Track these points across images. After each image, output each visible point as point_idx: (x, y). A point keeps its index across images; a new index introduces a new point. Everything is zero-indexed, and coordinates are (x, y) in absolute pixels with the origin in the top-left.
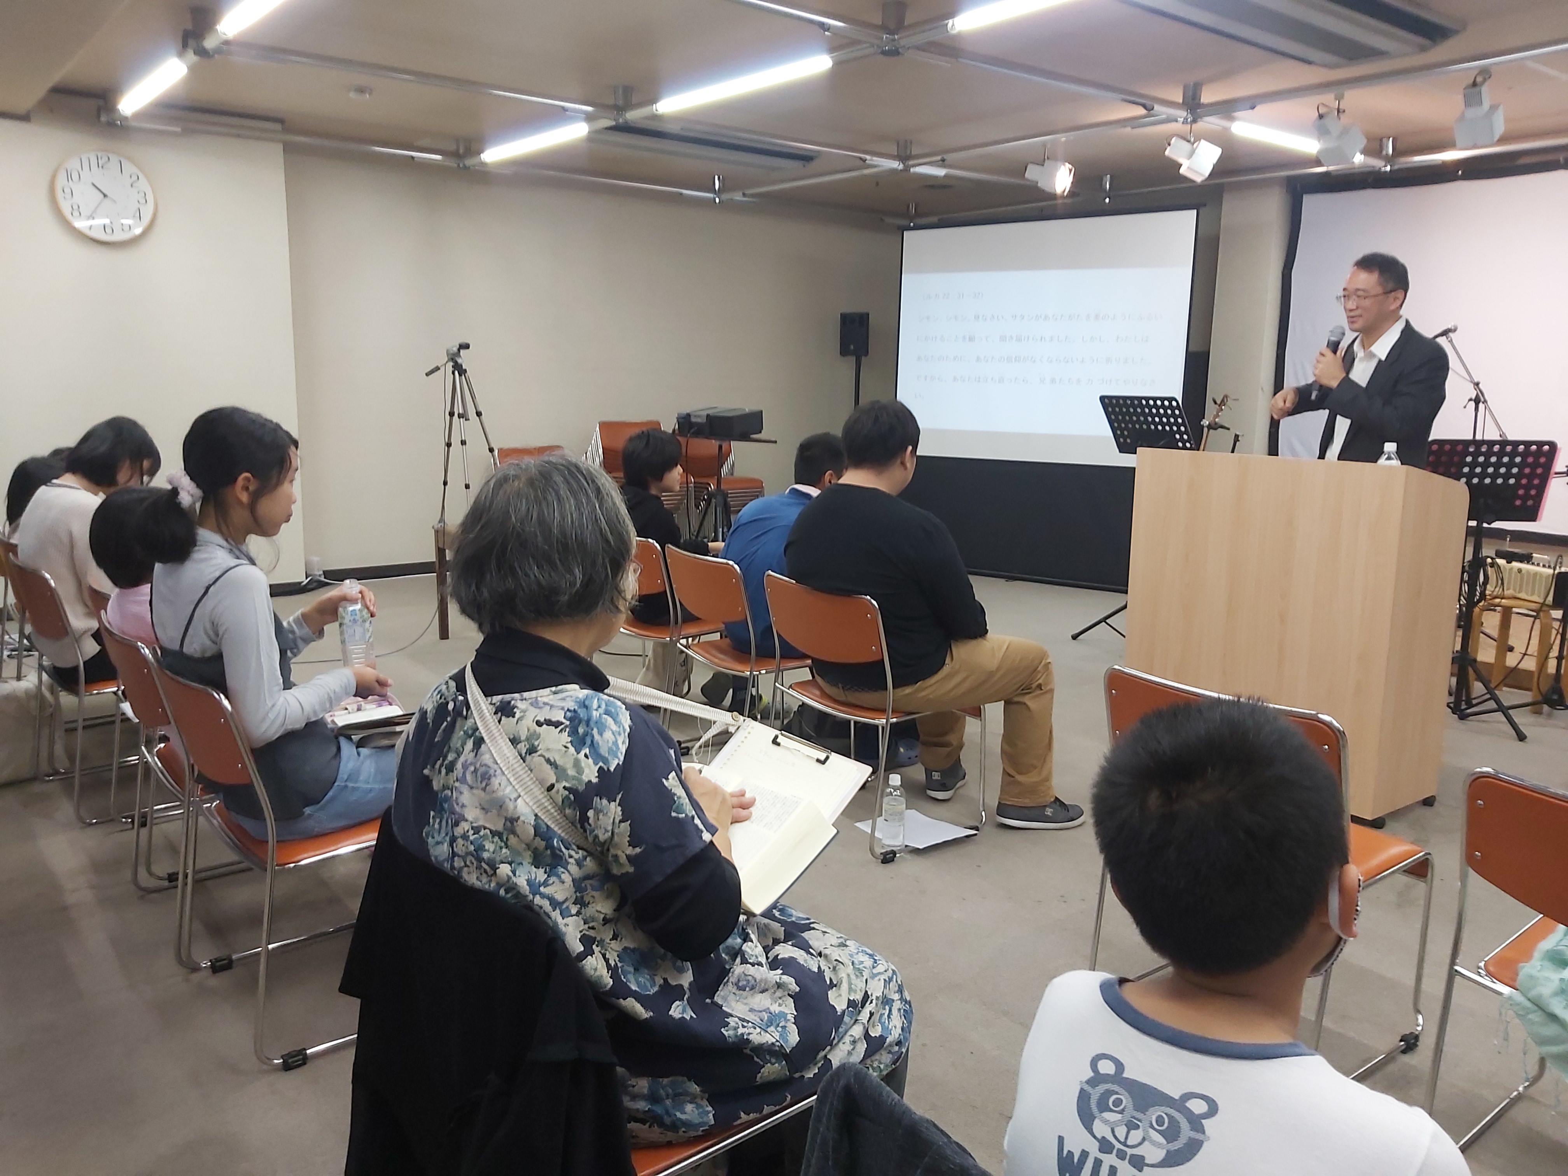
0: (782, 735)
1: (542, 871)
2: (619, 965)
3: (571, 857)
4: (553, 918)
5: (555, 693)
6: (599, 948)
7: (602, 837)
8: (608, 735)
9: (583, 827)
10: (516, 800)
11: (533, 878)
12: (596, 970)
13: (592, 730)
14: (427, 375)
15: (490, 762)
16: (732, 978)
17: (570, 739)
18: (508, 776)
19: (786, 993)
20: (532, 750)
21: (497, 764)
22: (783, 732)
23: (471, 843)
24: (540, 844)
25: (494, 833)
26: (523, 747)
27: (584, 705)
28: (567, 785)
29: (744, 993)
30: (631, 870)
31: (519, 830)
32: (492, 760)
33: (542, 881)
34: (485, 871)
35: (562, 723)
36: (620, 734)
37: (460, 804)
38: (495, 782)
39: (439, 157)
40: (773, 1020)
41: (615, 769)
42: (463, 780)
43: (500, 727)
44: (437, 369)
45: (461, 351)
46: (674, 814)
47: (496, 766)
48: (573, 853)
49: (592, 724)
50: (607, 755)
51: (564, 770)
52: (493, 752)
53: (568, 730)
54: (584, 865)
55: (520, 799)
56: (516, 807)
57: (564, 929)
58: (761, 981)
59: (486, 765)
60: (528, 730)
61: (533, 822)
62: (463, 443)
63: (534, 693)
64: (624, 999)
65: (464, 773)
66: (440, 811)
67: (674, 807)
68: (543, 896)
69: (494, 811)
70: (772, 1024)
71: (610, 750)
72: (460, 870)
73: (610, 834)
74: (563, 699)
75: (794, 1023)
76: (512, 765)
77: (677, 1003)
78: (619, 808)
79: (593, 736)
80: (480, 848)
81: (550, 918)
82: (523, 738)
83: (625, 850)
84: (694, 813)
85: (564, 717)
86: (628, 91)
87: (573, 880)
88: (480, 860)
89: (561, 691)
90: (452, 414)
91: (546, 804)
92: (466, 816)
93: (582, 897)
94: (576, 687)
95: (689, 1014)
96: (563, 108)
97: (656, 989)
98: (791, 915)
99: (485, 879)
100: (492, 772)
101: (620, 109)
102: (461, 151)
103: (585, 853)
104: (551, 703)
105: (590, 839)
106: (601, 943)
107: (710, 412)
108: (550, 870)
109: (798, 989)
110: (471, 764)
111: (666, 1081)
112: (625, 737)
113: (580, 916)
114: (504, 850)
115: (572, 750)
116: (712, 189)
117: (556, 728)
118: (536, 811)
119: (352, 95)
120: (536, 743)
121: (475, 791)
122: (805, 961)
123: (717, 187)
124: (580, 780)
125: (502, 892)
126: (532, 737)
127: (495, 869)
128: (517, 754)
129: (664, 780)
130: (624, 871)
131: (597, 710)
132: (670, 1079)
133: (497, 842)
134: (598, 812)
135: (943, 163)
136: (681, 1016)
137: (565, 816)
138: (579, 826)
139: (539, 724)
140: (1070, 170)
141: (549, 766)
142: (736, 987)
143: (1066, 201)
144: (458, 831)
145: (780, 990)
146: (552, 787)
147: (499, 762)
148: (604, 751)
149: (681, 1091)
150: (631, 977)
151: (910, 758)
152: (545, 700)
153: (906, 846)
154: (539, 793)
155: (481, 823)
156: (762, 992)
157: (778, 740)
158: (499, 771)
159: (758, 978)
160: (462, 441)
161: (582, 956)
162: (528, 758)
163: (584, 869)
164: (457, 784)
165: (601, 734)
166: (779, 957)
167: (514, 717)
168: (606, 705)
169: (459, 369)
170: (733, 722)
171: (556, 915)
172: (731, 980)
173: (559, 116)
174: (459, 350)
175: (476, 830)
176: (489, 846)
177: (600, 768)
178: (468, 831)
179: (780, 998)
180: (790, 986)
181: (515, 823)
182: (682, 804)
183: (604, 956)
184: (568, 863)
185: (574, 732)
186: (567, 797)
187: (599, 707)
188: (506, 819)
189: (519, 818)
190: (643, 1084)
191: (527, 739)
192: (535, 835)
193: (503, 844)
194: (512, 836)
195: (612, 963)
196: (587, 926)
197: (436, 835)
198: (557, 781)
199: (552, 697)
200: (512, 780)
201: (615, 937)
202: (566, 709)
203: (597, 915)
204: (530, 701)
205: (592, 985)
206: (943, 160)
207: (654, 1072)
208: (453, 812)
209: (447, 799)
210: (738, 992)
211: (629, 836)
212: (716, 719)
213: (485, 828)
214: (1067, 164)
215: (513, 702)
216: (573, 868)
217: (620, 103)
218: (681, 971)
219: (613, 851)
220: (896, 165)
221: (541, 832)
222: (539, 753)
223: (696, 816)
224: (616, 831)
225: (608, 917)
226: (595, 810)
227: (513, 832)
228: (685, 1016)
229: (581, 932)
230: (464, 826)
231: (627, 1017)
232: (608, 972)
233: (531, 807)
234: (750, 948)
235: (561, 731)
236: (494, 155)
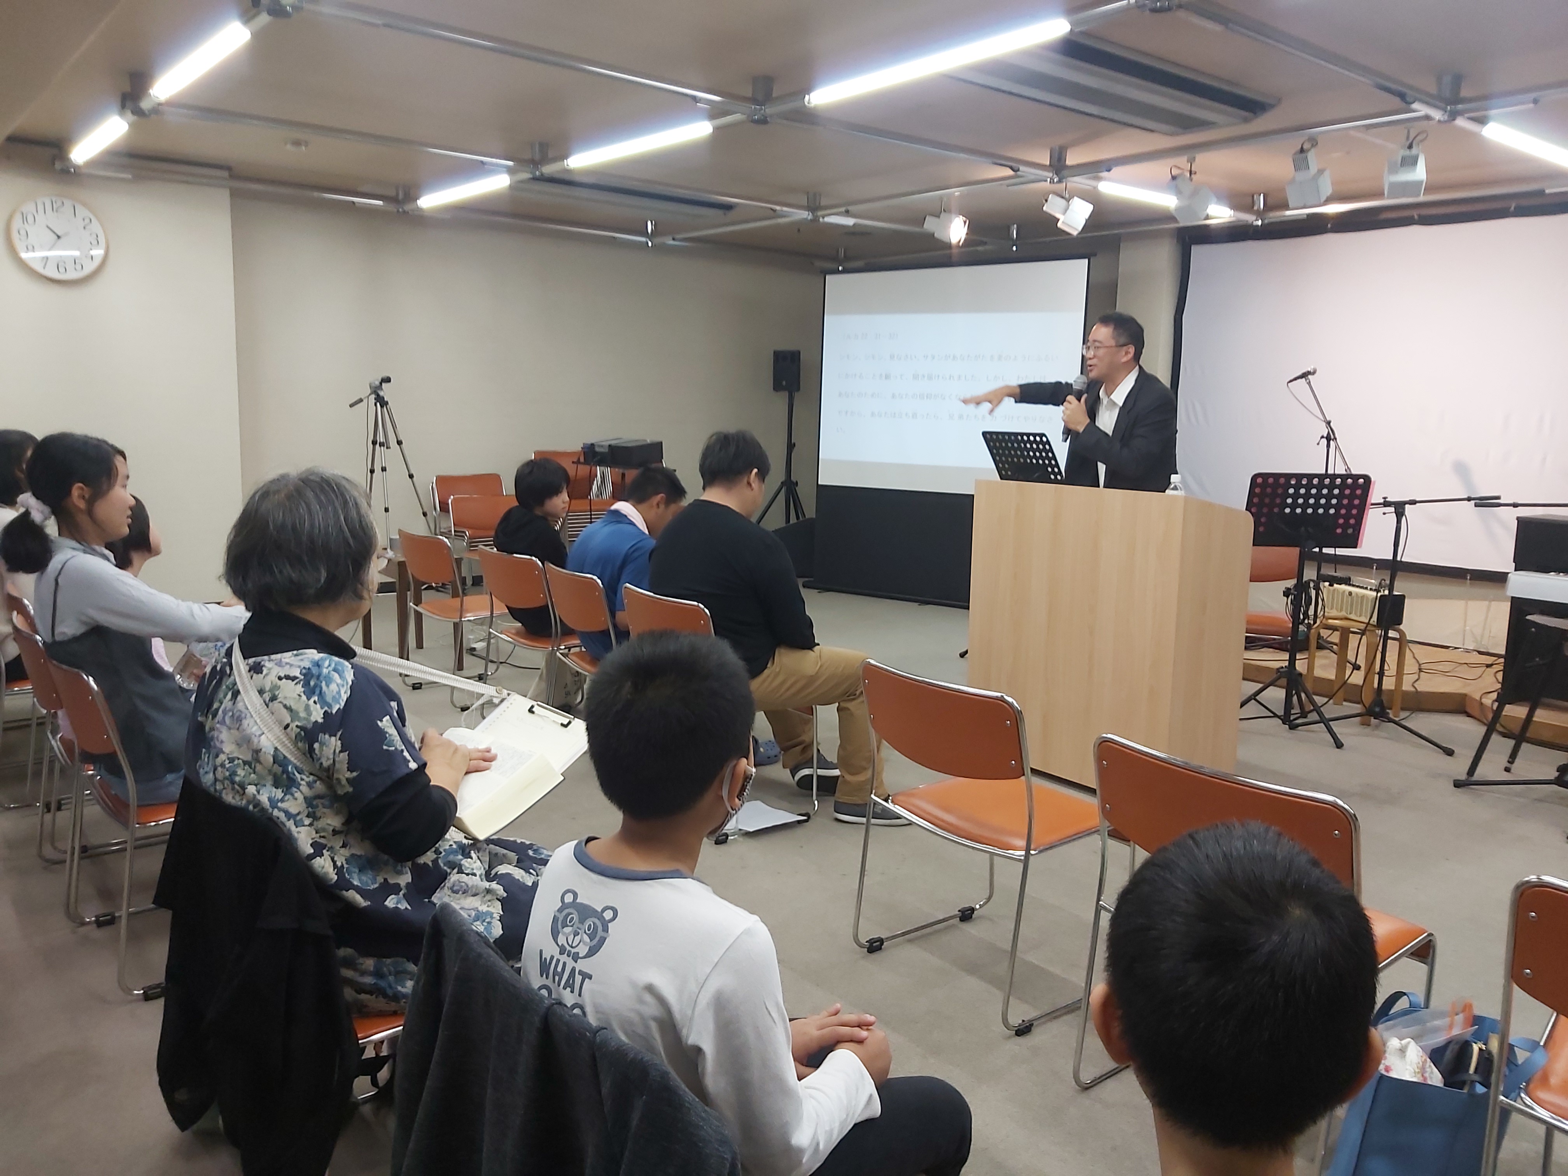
1: (280, 790)
2: (346, 866)
3: (302, 779)
4: (288, 827)
5: (296, 655)
6: (329, 853)
7: (326, 764)
8: (333, 687)
9: (311, 757)
10: (260, 736)
11: (273, 796)
12: (323, 867)
13: (321, 682)
14: (351, 406)
15: (243, 710)
16: (448, 883)
17: (303, 690)
18: (256, 719)
19: (495, 898)
20: (273, 698)
21: (248, 709)
23: (227, 770)
24: (278, 769)
25: (245, 763)
26: (267, 696)
27: (318, 664)
28: (299, 724)
29: (458, 895)
30: (351, 789)
31: (262, 759)
32: (244, 707)
33: (280, 798)
34: (238, 792)
35: (297, 678)
36: (343, 686)
37: (220, 740)
38: (245, 723)
39: (380, 203)
40: (480, 916)
41: (336, 712)
42: (223, 722)
43: (252, 681)
44: (361, 400)
45: (383, 384)
46: (385, 747)
47: (246, 711)
48: (304, 777)
49: (321, 678)
50: (331, 702)
51: (298, 713)
52: (246, 700)
53: (302, 683)
54: (313, 787)
55: (263, 736)
56: (259, 741)
57: (296, 835)
58: (472, 886)
59: (241, 711)
60: (272, 683)
61: (272, 753)
62: (384, 469)
63: (279, 656)
64: (347, 891)
65: (224, 718)
66: (209, 747)
67: (385, 743)
68: (280, 809)
69: (245, 746)
70: (478, 920)
71: (334, 697)
72: (221, 793)
73: (332, 761)
74: (302, 660)
75: (500, 920)
76: (259, 710)
77: (393, 896)
78: (339, 742)
79: (321, 688)
80: (234, 773)
81: (285, 826)
82: (267, 689)
83: (344, 774)
84: (403, 747)
85: (300, 673)
86: (544, 147)
87: (305, 798)
88: (233, 782)
89: (301, 654)
90: (374, 443)
91: (284, 740)
92: (224, 749)
93: (314, 812)
94: (315, 651)
95: (404, 905)
96: (482, 162)
97: (376, 886)
98: (543, 854)
99: (238, 798)
100: (243, 715)
101: (535, 163)
102: (401, 196)
103: (315, 778)
104: (291, 663)
105: (318, 766)
106: (331, 849)
107: (613, 443)
108: (287, 789)
109: (505, 895)
110: (230, 710)
111: (389, 961)
112: (347, 688)
113: (312, 827)
114: (252, 775)
115: (304, 697)
116: (644, 233)
117: (293, 681)
118: (277, 745)
119: (289, 147)
120: (277, 693)
121: (232, 731)
122: (522, 877)
123: (649, 230)
124: (307, 720)
125: (251, 807)
126: (275, 687)
127: (244, 788)
128: (262, 701)
129: (379, 722)
130: (345, 791)
131: (327, 668)
132: (393, 959)
133: (247, 769)
134: (322, 744)
135: (847, 213)
136: (394, 906)
137: (298, 748)
138: (308, 756)
139: (280, 678)
140: (965, 222)
141: (285, 710)
142: (450, 891)
143: (963, 250)
144: (219, 761)
145: (489, 894)
146: (287, 727)
147: (249, 708)
148: (329, 699)
149: (401, 969)
150: (355, 876)
151: (769, 758)
152: (287, 660)
153: (740, 830)
154: (278, 731)
155: (235, 755)
156: (474, 895)
157: (534, 709)
158: (248, 715)
159: (470, 884)
160: (382, 468)
161: (311, 857)
162: (271, 704)
163: (313, 790)
164: (218, 725)
165: (328, 686)
166: (498, 873)
167: (262, 673)
168: (336, 665)
169: (382, 402)
170: (497, 695)
171: (290, 824)
172: (447, 885)
173: (477, 170)
174: (381, 384)
175: (231, 760)
176: (241, 772)
177: (325, 712)
178: (225, 761)
179: (489, 901)
180: (498, 892)
181: (259, 754)
182: (393, 740)
183: (333, 859)
184: (300, 785)
185: (306, 684)
186: (299, 733)
187: (329, 665)
188: (253, 750)
189: (261, 750)
190: (369, 963)
191: (270, 691)
192: (274, 762)
193: (251, 771)
194: (258, 765)
195: (339, 864)
196: (318, 835)
197: (206, 767)
198: (292, 721)
199: (293, 658)
200: (258, 721)
201: (344, 846)
202: (302, 667)
203: (327, 827)
204: (276, 661)
205: (319, 881)
206: (847, 212)
207: (379, 955)
208: (215, 747)
209: (212, 738)
210: (452, 895)
211: (348, 763)
212: (484, 693)
213: (239, 759)
214: (961, 216)
215: (262, 663)
216: (304, 788)
217: (537, 157)
218: (400, 873)
219: (335, 776)
220: (805, 215)
221: (279, 760)
222: (278, 700)
223: (405, 750)
224: (337, 759)
225: (337, 829)
226: (320, 744)
227: (258, 761)
228: (399, 906)
229: (312, 839)
230: (222, 757)
231: (350, 906)
232: (334, 870)
233: (272, 742)
234: (469, 863)
235: (296, 684)
236: (429, 201)
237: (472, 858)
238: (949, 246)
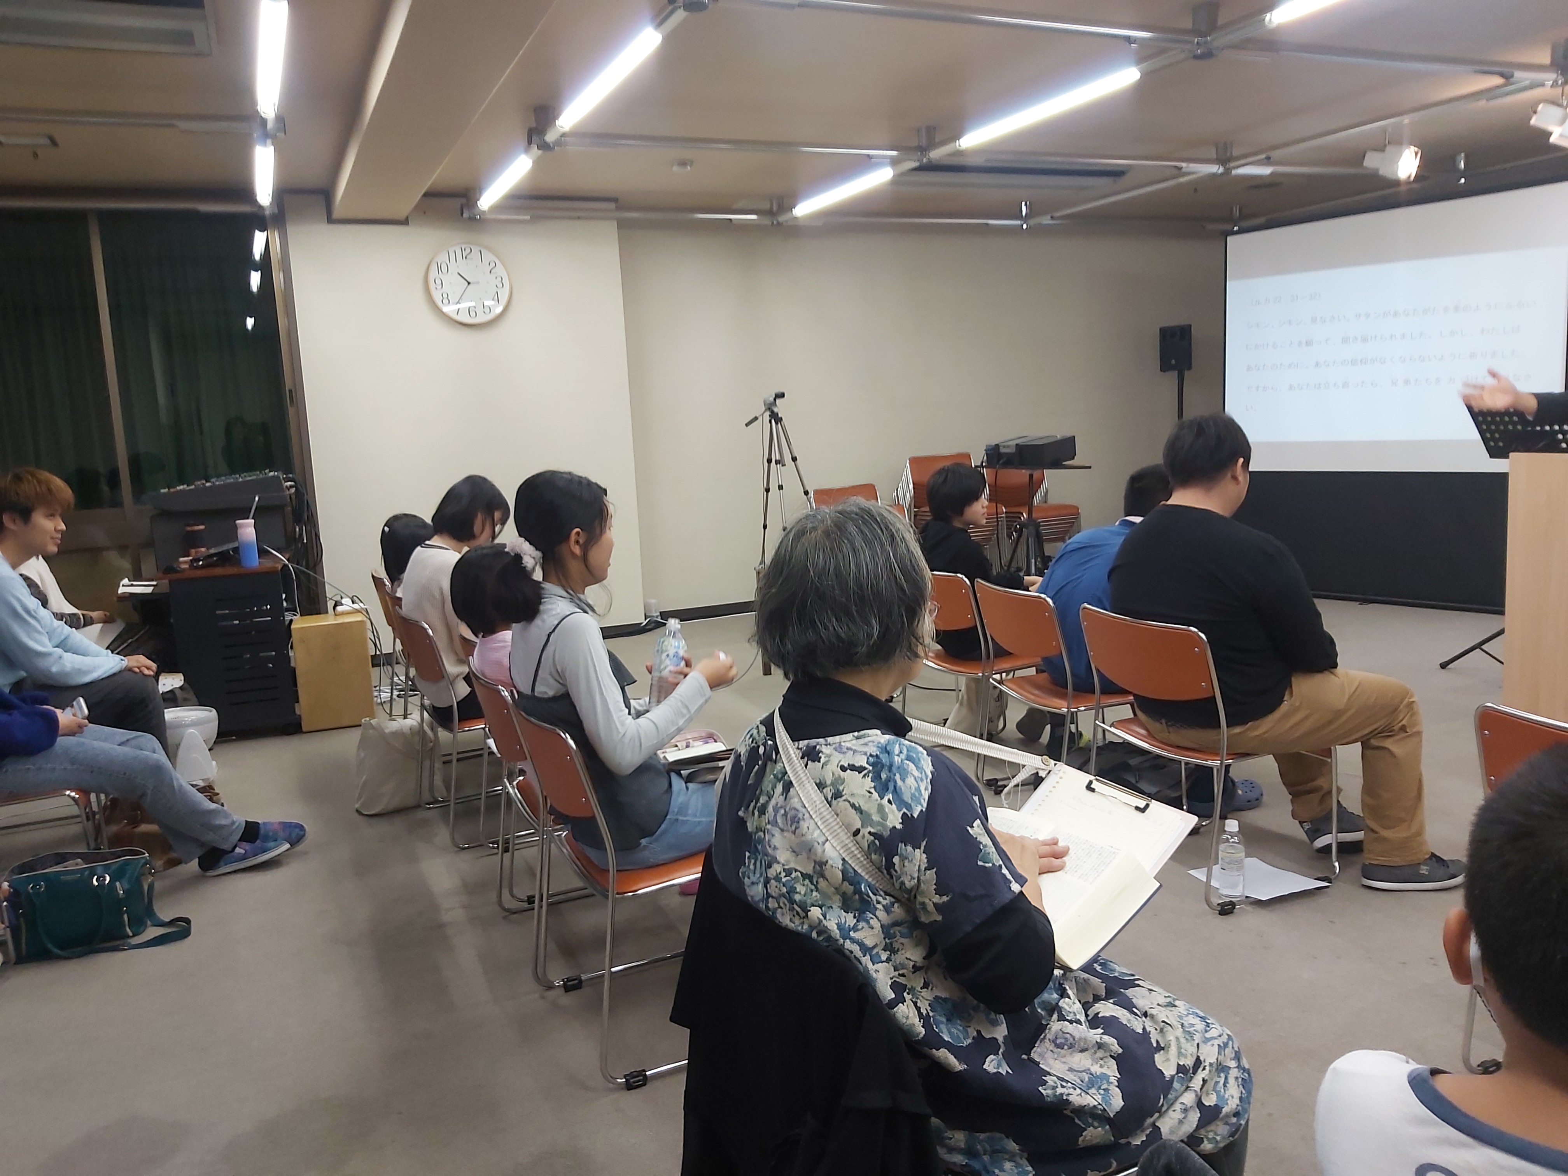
0: (1097, 780)
1: (851, 915)
2: (931, 1014)
3: (878, 902)
4: (864, 964)
5: (858, 738)
6: (910, 996)
7: (909, 884)
8: (910, 781)
9: (889, 873)
10: (824, 844)
11: (843, 922)
12: (907, 1018)
13: (895, 775)
14: (747, 425)
15: (798, 806)
16: (1050, 1035)
17: (873, 784)
18: (816, 820)
19: (1108, 1054)
20: (838, 795)
21: (805, 807)
22: (1097, 777)
23: (784, 886)
24: (849, 889)
25: (805, 876)
26: (829, 793)
27: (886, 750)
28: (872, 830)
29: (1062, 1051)
30: (939, 918)
31: (827, 874)
32: (800, 804)
33: (852, 925)
34: (798, 913)
35: (865, 769)
36: (922, 780)
37: (773, 847)
38: (804, 825)
39: (754, 217)
40: (1094, 1082)
41: (918, 816)
42: (775, 823)
43: (807, 771)
44: (756, 419)
45: (777, 400)
46: (980, 863)
47: (804, 810)
48: (880, 899)
49: (894, 769)
50: (910, 802)
51: (869, 815)
52: (801, 795)
53: (871, 775)
54: (892, 912)
55: (828, 842)
56: (824, 851)
57: (874, 975)
58: (1080, 1039)
59: (795, 809)
60: (833, 774)
61: (840, 867)
62: (780, 487)
63: (837, 739)
64: (938, 1050)
65: (775, 816)
66: (755, 852)
67: (980, 856)
68: (853, 940)
69: (804, 854)
70: (1093, 1086)
71: (913, 795)
72: (774, 911)
73: (916, 881)
74: (866, 744)
75: (1117, 1087)
76: (819, 809)
77: (992, 1057)
78: (924, 856)
79: (895, 782)
80: (792, 891)
81: (861, 964)
82: (829, 782)
83: (931, 898)
84: (1001, 862)
85: (867, 763)
86: (931, 130)
87: (882, 926)
88: (792, 902)
89: (864, 736)
90: (769, 461)
91: (853, 849)
92: (778, 858)
93: (891, 944)
94: (878, 732)
95: (1004, 1069)
96: (868, 155)
97: (969, 1041)
98: (1114, 970)
99: (797, 921)
100: (800, 816)
101: (923, 150)
102: (775, 208)
103: (893, 900)
104: (854, 748)
105: (897, 886)
106: (912, 991)
107: (1019, 441)
108: (859, 915)
109: (1120, 1051)
110: (781, 807)
111: (982, 1136)
112: (927, 782)
113: (890, 963)
114: (815, 894)
115: (875, 795)
116: (1019, 216)
117: (859, 773)
118: (844, 856)
119: (675, 169)
120: (841, 788)
121: (786, 834)
122: (1129, 1021)
123: (1024, 214)
124: (884, 826)
125: (814, 935)
126: (838, 781)
127: (807, 912)
128: (823, 798)
129: (969, 828)
130: (932, 920)
131: (898, 755)
132: (988, 1134)
133: (807, 885)
134: (903, 858)
135: (1268, 161)
136: (995, 1071)
137: (871, 861)
138: (885, 872)
139: (843, 769)
140: (1420, 153)
141: (853, 811)
142: (1053, 1045)
144: (772, 873)
145: (1101, 1050)
146: (857, 833)
147: (807, 806)
148: (907, 798)
149: (998, 1147)
150: (943, 1027)
152: (848, 745)
153: (1247, 897)
154: (845, 837)
155: (792, 865)
156: (1082, 1051)
157: (1092, 786)
158: (807, 815)
159: (1077, 1036)
161: (893, 1004)
162: (834, 802)
163: (892, 915)
164: (769, 827)
165: (903, 780)
166: (1099, 1016)
167: (819, 762)
168: (908, 751)
169: (776, 418)
170: (1044, 767)
171: (866, 960)
172: (1048, 1036)
173: (864, 166)
174: (775, 400)
175: (788, 872)
176: (800, 888)
177: (904, 813)
178: (780, 873)
179: (1102, 1059)
180: (1112, 1047)
181: (824, 867)
182: (989, 853)
183: (915, 1004)
184: (876, 909)
185: (877, 777)
186: (873, 842)
187: (901, 752)
188: (815, 862)
189: (827, 862)
190: (959, 1138)
191: (832, 784)
192: (844, 880)
193: (813, 887)
194: (821, 880)
195: (924, 1012)
196: (897, 973)
197: (751, 875)
198: (862, 826)
199: (854, 742)
200: (819, 824)
201: (926, 986)
202: (868, 754)
203: (907, 962)
204: (834, 746)
205: (903, 1034)
206: (1268, 158)
207: (971, 1127)
208: (767, 854)
209: (761, 841)
210: (1055, 1050)
211: (935, 884)
212: (1025, 764)
213: (796, 871)
214: (1415, 147)
215: (818, 747)
216: (881, 914)
217: (924, 143)
218: (995, 1023)
219: (920, 899)
220: (1215, 169)
221: (849, 876)
222: (844, 798)
223: (1003, 866)
224: (922, 878)
225: (918, 965)
226: (900, 857)
227: (822, 875)
228: (1000, 1070)
229: (891, 979)
230: (777, 868)
231: (940, 1067)
232: (920, 1021)
233: (838, 851)
234: (1068, 1005)
235: (864, 776)
236: (804, 209)
237: (1069, 998)
238: (1397, 183)
